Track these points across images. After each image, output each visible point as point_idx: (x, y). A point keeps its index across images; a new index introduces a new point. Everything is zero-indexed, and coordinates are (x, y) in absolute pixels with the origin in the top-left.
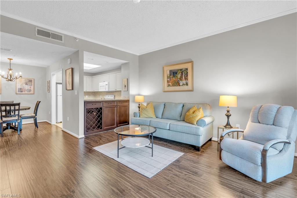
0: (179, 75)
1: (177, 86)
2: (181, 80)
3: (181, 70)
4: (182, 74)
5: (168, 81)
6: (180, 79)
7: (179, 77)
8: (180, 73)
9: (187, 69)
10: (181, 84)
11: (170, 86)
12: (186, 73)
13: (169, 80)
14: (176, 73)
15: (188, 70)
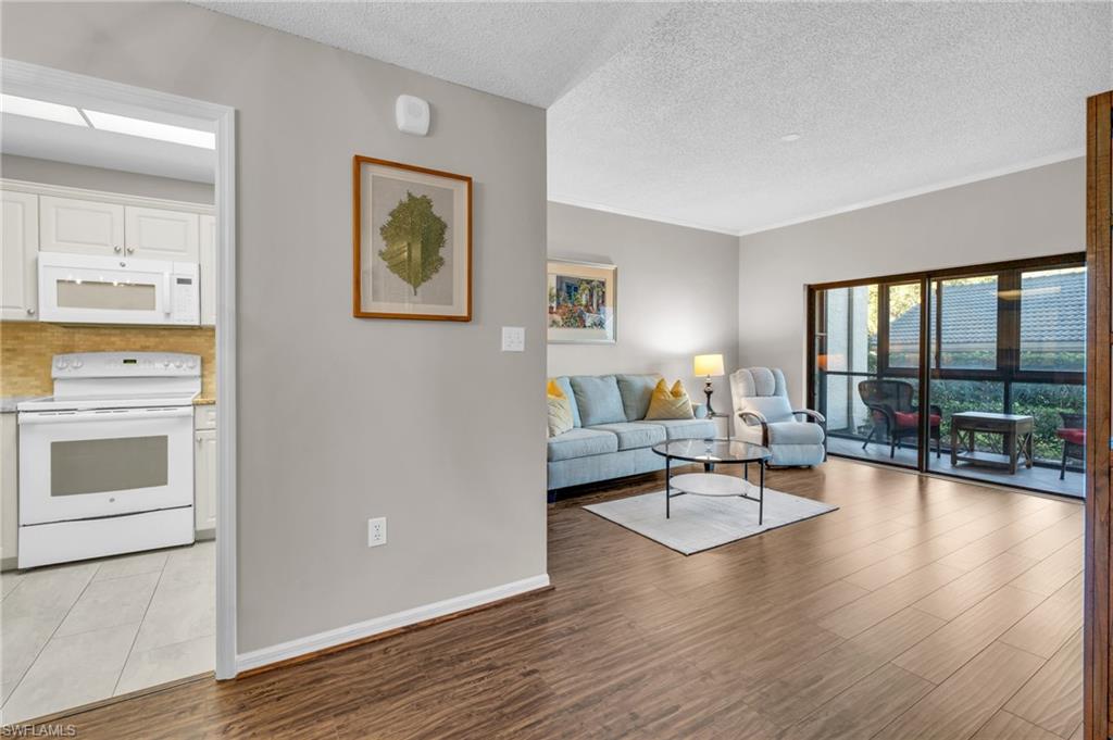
0: (584, 296)
1: (578, 327)
2: (589, 311)
3: (589, 282)
4: (591, 296)
5: (551, 308)
6: (586, 306)
7: (584, 302)
8: (587, 292)
9: (603, 284)
10: (588, 324)
11: (558, 326)
12: (601, 293)
13: (554, 305)
14: (576, 289)
15: (607, 285)
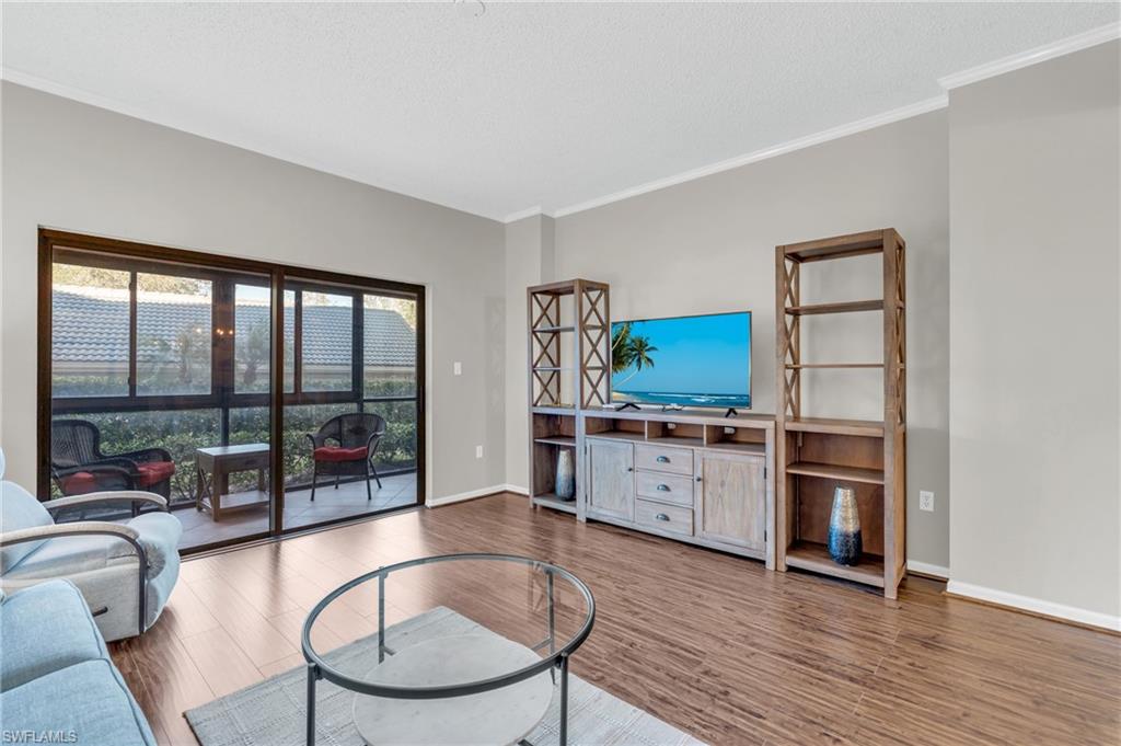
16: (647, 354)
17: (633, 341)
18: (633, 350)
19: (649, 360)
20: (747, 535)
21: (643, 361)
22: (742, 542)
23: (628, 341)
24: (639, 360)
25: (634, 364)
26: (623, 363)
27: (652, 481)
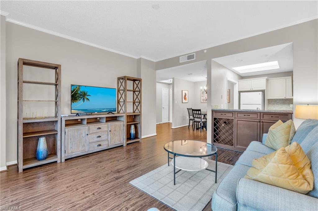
16: (87, 97)
17: (81, 92)
18: (81, 95)
19: (87, 99)
20: (120, 141)
21: (85, 99)
22: (119, 143)
23: (79, 92)
24: (84, 99)
25: (82, 100)
26: (77, 100)
27: (95, 136)
